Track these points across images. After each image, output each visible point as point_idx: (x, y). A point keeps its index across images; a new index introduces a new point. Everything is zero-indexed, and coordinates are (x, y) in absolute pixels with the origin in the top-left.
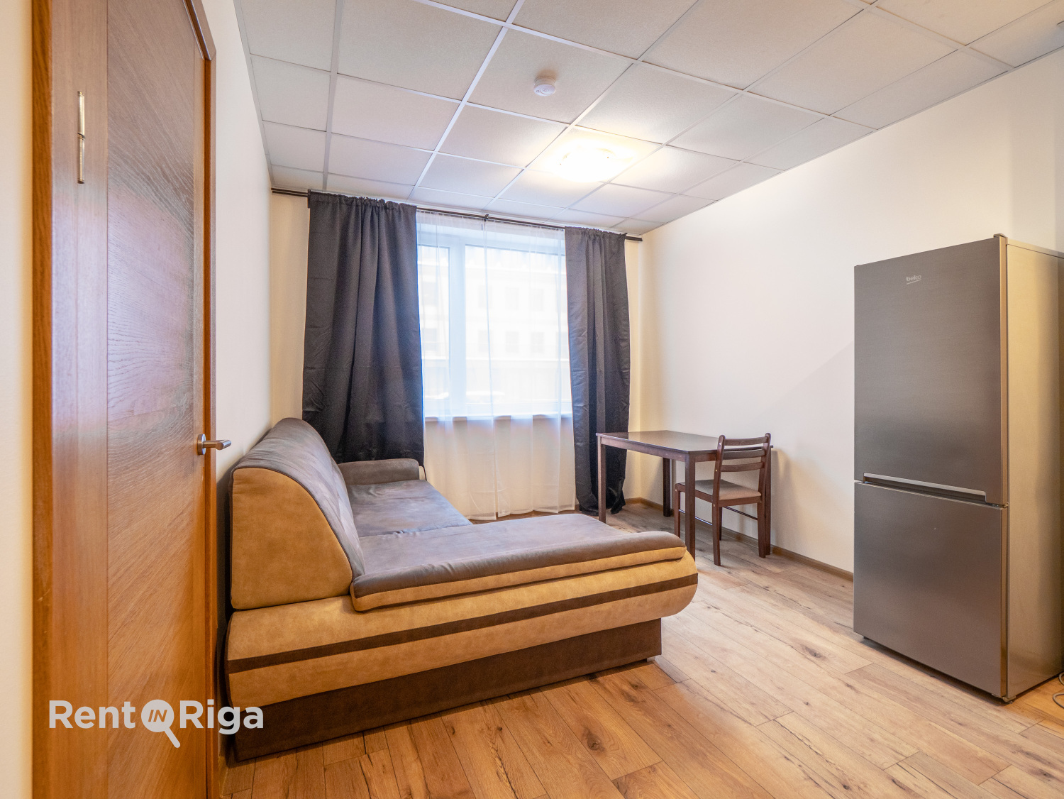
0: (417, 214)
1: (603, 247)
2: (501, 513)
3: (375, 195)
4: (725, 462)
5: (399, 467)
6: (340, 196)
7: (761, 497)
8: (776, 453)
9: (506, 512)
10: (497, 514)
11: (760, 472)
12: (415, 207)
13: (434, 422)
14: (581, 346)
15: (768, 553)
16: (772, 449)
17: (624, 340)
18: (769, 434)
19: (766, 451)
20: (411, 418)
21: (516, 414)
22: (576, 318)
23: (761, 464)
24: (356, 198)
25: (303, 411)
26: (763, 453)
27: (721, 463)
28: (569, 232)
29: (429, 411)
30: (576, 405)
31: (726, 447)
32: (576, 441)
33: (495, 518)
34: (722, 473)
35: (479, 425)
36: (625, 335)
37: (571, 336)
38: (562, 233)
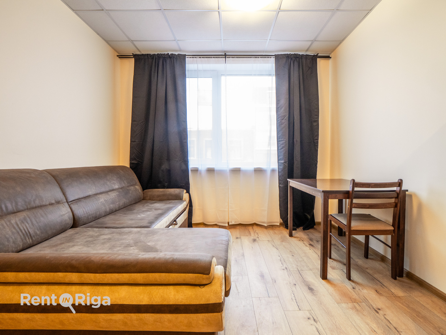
0: (187, 59)
1: (301, 64)
2: (231, 222)
3: (165, 51)
4: (355, 201)
5: (173, 193)
6: (148, 54)
7: (394, 230)
8: (410, 196)
9: (235, 222)
10: (228, 223)
11: (394, 211)
12: (185, 55)
13: (196, 170)
14: (283, 126)
15: (401, 276)
16: (407, 192)
17: (315, 121)
18: (401, 180)
19: (398, 194)
20: (184, 167)
21: (243, 167)
22: (281, 108)
23: (394, 204)
24: (155, 54)
25: (130, 163)
26: (396, 196)
27: (352, 201)
28: (278, 58)
29: (192, 164)
30: (280, 162)
31: (356, 189)
32: (279, 184)
33: (227, 225)
34: (353, 209)
35: (221, 173)
36: (316, 118)
37: (278, 120)
38: (273, 59)
